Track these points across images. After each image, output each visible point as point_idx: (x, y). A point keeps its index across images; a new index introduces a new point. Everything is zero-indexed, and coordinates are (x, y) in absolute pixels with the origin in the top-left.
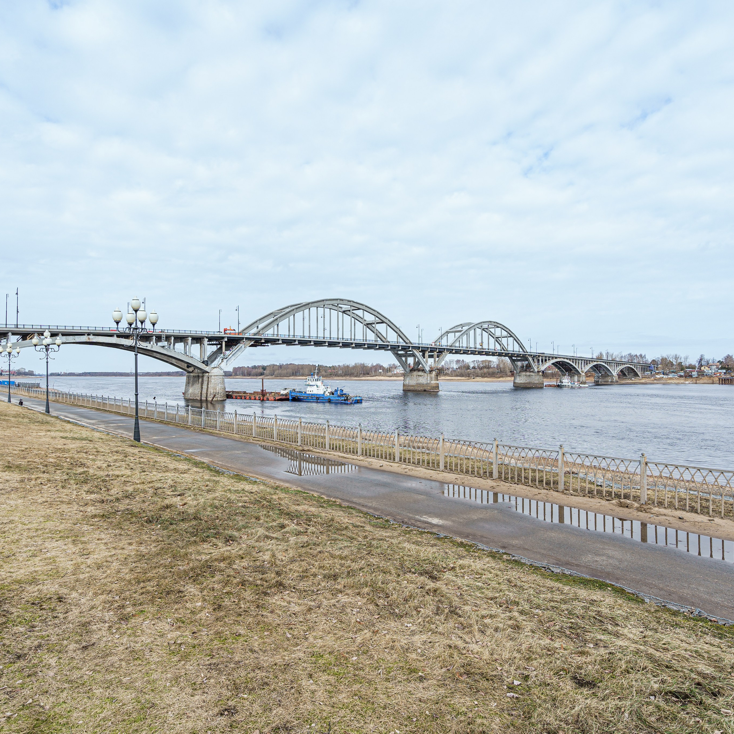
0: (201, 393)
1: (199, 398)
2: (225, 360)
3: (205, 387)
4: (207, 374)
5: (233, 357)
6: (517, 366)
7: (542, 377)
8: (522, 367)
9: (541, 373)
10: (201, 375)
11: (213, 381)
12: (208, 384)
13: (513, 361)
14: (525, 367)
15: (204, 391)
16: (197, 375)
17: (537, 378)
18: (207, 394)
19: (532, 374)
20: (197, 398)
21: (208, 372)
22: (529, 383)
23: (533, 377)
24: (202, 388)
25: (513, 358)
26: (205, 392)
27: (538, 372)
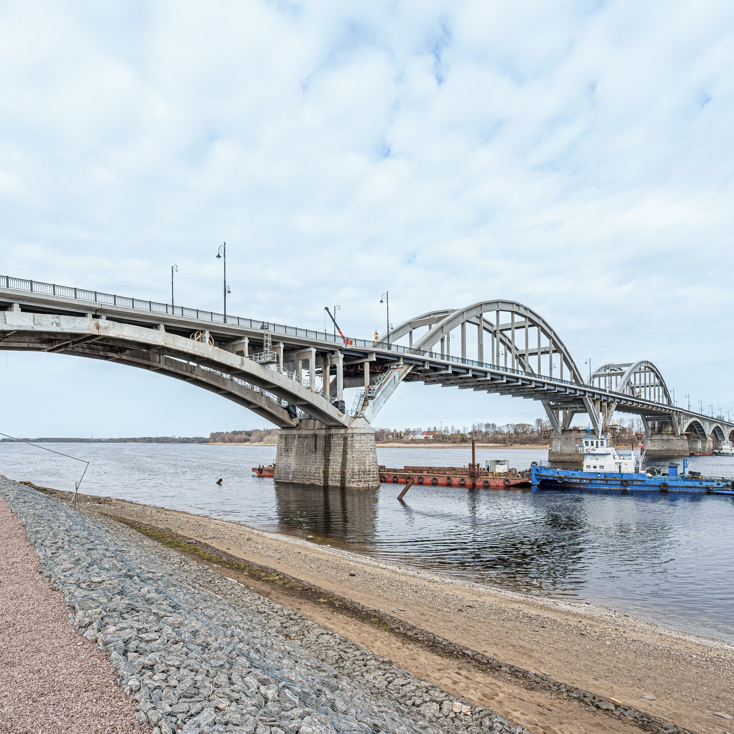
0: (326, 473)
1: (320, 483)
2: (371, 402)
3: (336, 458)
4: (342, 431)
5: (382, 396)
6: (648, 427)
7: (687, 443)
8: (653, 428)
9: (685, 437)
10: (323, 432)
11: (357, 445)
12: (345, 452)
13: (646, 421)
14: (656, 429)
15: (335, 467)
16: (311, 432)
17: (681, 443)
18: (343, 473)
19: (671, 437)
20: (312, 481)
21: (346, 427)
22: (668, 450)
23: (675, 442)
24: (327, 460)
25: (646, 417)
26: (338, 469)
27: (681, 435)
